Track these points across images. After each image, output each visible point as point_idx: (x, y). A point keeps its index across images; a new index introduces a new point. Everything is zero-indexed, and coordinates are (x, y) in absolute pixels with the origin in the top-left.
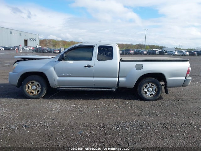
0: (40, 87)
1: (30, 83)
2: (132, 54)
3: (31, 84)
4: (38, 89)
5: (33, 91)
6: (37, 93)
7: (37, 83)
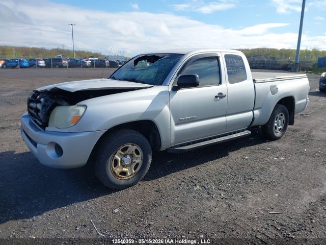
0: (141, 155)
1: (120, 151)
2: (66, 67)
3: (122, 153)
4: (137, 161)
5: (125, 169)
6: (134, 171)
7: (135, 147)
